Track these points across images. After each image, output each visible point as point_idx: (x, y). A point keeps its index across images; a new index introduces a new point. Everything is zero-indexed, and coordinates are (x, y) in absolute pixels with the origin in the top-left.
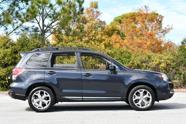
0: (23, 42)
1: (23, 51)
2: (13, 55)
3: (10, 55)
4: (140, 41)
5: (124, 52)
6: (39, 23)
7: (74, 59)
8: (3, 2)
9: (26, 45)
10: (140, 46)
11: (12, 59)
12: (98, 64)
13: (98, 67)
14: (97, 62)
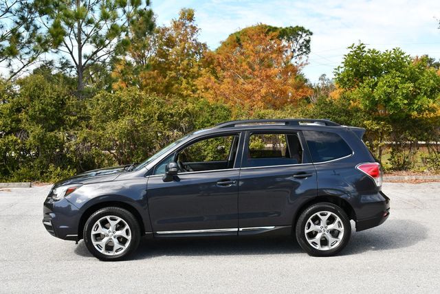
0: (32, 90)
1: (32, 107)
2: (14, 115)
3: (8, 114)
4: (249, 87)
5: (217, 108)
6: (71, 53)
7: (123, 122)
8: (5, 16)
9: (39, 97)
10: (249, 95)
11: (11, 122)
12: (168, 130)
13: (168, 136)
14: (166, 127)
